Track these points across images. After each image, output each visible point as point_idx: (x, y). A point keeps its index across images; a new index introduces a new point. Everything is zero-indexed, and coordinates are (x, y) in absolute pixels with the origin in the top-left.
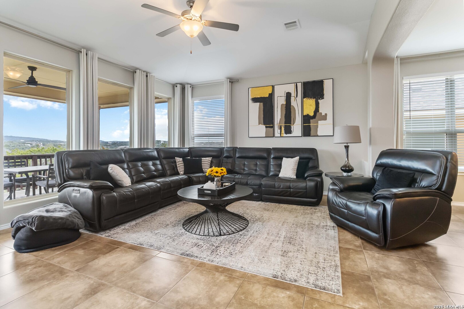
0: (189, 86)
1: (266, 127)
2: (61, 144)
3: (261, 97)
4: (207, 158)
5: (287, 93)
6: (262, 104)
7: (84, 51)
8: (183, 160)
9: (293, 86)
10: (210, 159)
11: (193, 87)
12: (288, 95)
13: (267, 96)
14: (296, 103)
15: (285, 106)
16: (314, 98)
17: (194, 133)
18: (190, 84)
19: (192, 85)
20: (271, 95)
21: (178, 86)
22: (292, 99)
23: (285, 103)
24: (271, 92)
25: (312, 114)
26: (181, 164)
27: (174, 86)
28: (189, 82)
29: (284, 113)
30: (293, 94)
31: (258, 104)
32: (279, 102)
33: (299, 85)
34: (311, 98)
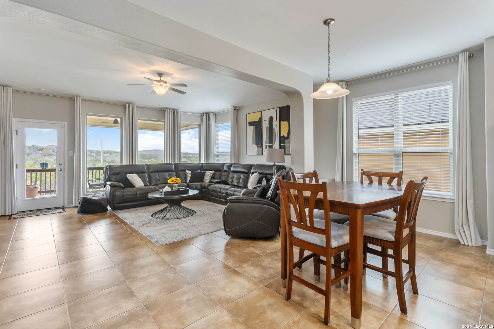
0: (212, 114)
1: (258, 147)
2: (190, 156)
3: (254, 122)
4: (210, 172)
5: (270, 117)
6: (255, 126)
7: (127, 105)
8: (191, 173)
9: (274, 110)
10: (212, 172)
11: (215, 114)
12: (271, 118)
13: (258, 120)
14: (275, 126)
15: (269, 128)
16: (287, 121)
17: (218, 151)
18: (213, 113)
19: (215, 113)
20: (261, 119)
21: (205, 114)
22: (274, 122)
23: (269, 126)
24: (260, 117)
25: (286, 135)
26: (190, 175)
27: (202, 115)
28: (212, 111)
29: (268, 134)
30: (274, 118)
31: (252, 127)
32: (266, 124)
33: (278, 110)
34: (286, 121)
